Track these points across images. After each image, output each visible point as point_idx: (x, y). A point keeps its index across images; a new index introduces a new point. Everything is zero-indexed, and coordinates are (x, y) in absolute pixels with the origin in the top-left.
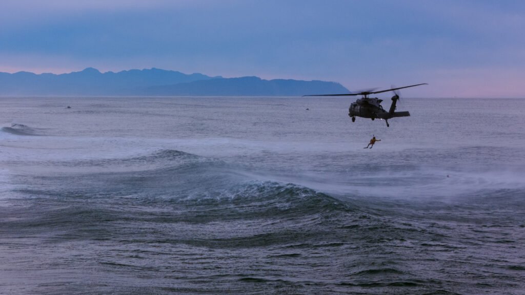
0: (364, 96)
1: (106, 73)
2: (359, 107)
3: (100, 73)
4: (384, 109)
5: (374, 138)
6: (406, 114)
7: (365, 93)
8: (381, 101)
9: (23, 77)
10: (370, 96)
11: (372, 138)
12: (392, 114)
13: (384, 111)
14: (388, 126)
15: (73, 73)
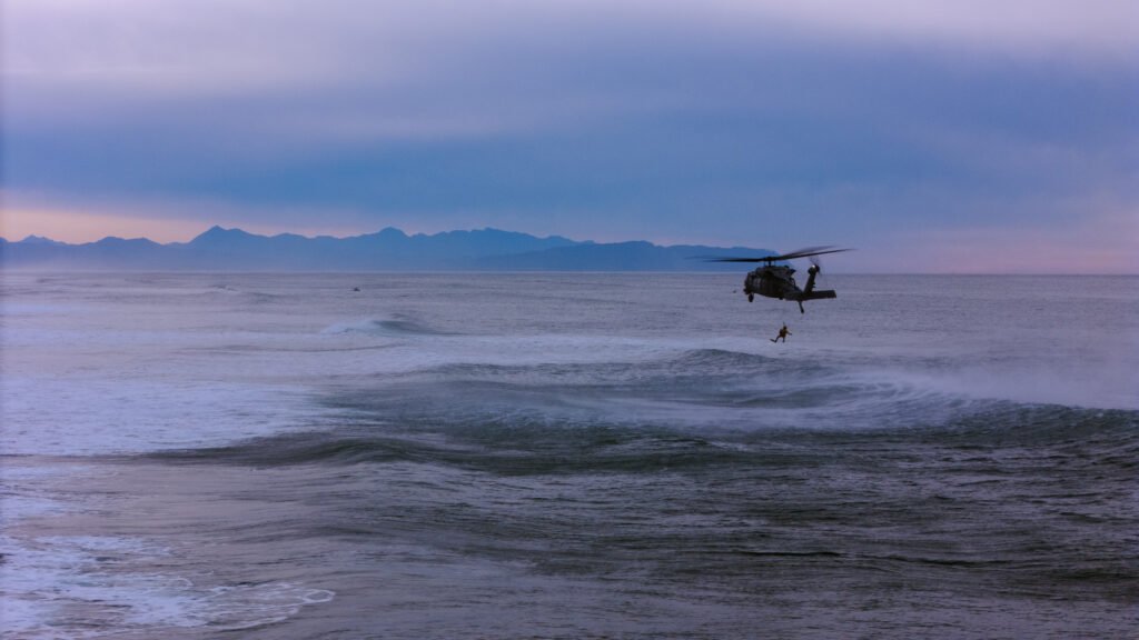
0: (767, 263)
1: (414, 236)
2: (759, 280)
3: (406, 236)
4: (798, 285)
5: (785, 328)
6: (831, 294)
7: (770, 259)
8: (793, 271)
9: (286, 241)
10: (778, 264)
11: (782, 327)
12: (809, 294)
13: (797, 288)
14: (802, 311)
15: (364, 236)
